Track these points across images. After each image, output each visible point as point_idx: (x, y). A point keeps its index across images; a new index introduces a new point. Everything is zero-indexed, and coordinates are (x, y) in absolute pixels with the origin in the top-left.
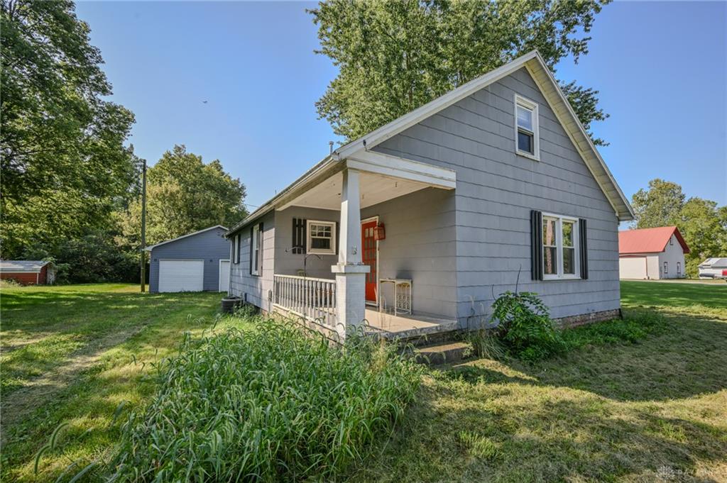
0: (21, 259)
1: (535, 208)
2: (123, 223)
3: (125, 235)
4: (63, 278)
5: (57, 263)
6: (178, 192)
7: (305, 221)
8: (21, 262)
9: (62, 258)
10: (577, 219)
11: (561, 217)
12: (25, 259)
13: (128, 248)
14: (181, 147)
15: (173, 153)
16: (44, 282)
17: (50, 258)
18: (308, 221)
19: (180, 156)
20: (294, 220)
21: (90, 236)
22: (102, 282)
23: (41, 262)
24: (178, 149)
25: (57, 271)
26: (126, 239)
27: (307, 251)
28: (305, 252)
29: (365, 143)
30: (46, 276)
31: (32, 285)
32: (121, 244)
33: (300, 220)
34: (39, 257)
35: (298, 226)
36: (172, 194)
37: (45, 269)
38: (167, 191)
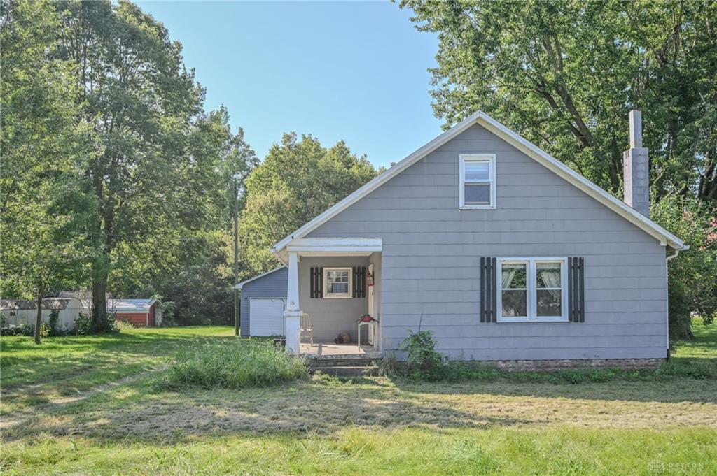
0: (131, 298)
1: (486, 255)
2: (226, 249)
3: (229, 263)
4: (169, 318)
5: (163, 301)
6: (286, 201)
7: (322, 269)
8: (133, 300)
9: (168, 294)
10: (566, 259)
11: (532, 259)
12: (135, 298)
13: (232, 280)
14: (290, 134)
15: (281, 145)
16: (153, 324)
17: (156, 296)
18: (325, 269)
19: (289, 147)
20: (312, 269)
21: (193, 267)
22: (206, 325)
23: (149, 300)
24: (288, 138)
25: (163, 311)
26: (230, 269)
27: (324, 295)
28: (322, 297)
29: (293, 237)
30: (154, 317)
31: (143, 326)
32: (225, 276)
33: (317, 269)
34: (147, 295)
35: (315, 274)
36: (278, 205)
37: (153, 308)
38: (272, 202)
